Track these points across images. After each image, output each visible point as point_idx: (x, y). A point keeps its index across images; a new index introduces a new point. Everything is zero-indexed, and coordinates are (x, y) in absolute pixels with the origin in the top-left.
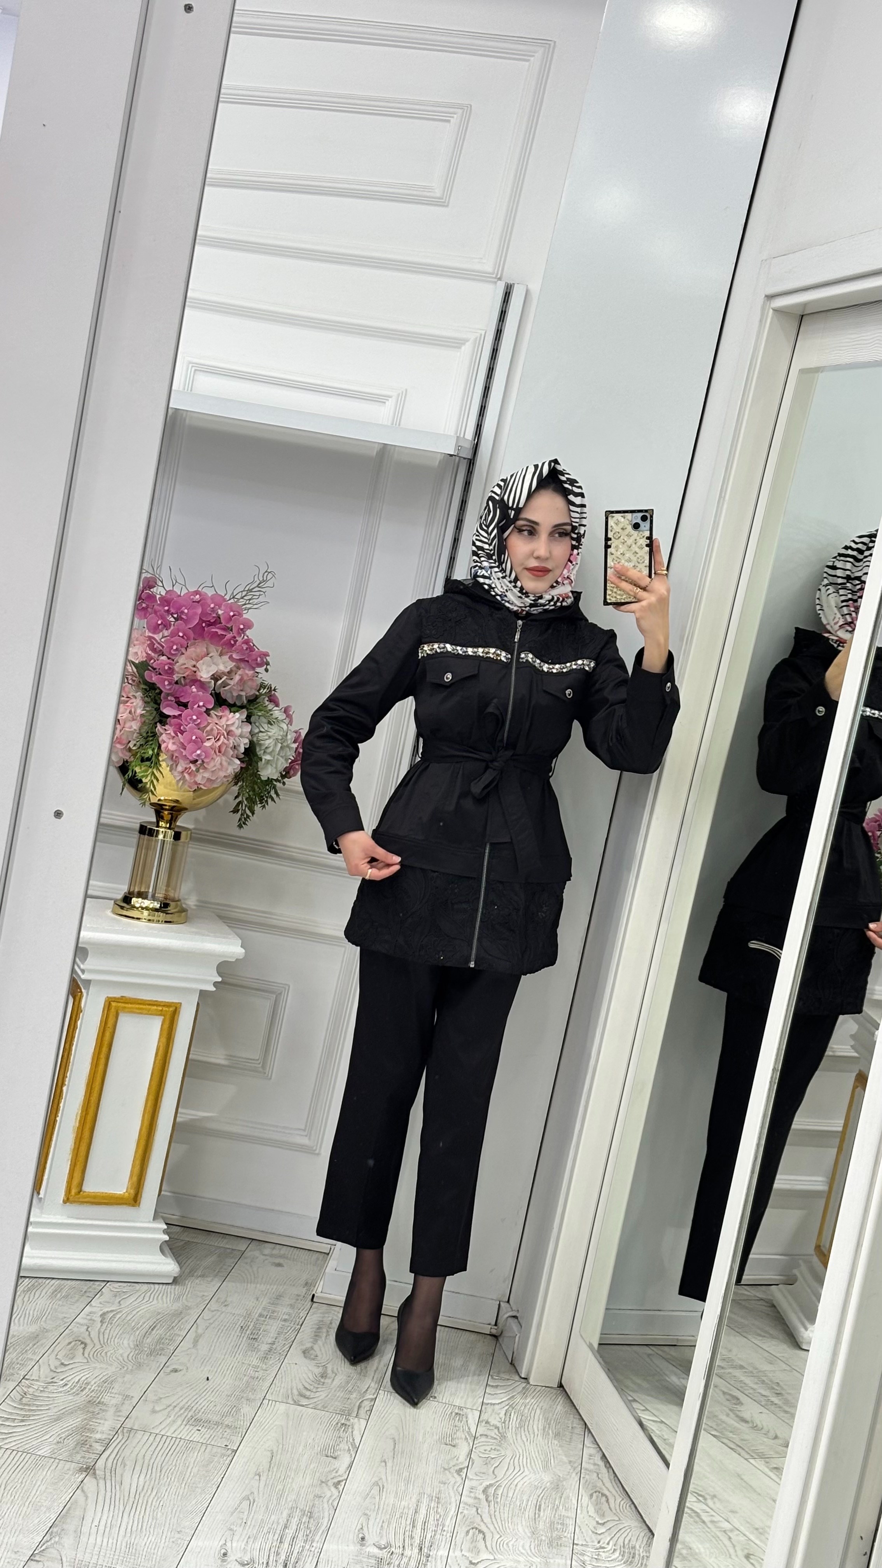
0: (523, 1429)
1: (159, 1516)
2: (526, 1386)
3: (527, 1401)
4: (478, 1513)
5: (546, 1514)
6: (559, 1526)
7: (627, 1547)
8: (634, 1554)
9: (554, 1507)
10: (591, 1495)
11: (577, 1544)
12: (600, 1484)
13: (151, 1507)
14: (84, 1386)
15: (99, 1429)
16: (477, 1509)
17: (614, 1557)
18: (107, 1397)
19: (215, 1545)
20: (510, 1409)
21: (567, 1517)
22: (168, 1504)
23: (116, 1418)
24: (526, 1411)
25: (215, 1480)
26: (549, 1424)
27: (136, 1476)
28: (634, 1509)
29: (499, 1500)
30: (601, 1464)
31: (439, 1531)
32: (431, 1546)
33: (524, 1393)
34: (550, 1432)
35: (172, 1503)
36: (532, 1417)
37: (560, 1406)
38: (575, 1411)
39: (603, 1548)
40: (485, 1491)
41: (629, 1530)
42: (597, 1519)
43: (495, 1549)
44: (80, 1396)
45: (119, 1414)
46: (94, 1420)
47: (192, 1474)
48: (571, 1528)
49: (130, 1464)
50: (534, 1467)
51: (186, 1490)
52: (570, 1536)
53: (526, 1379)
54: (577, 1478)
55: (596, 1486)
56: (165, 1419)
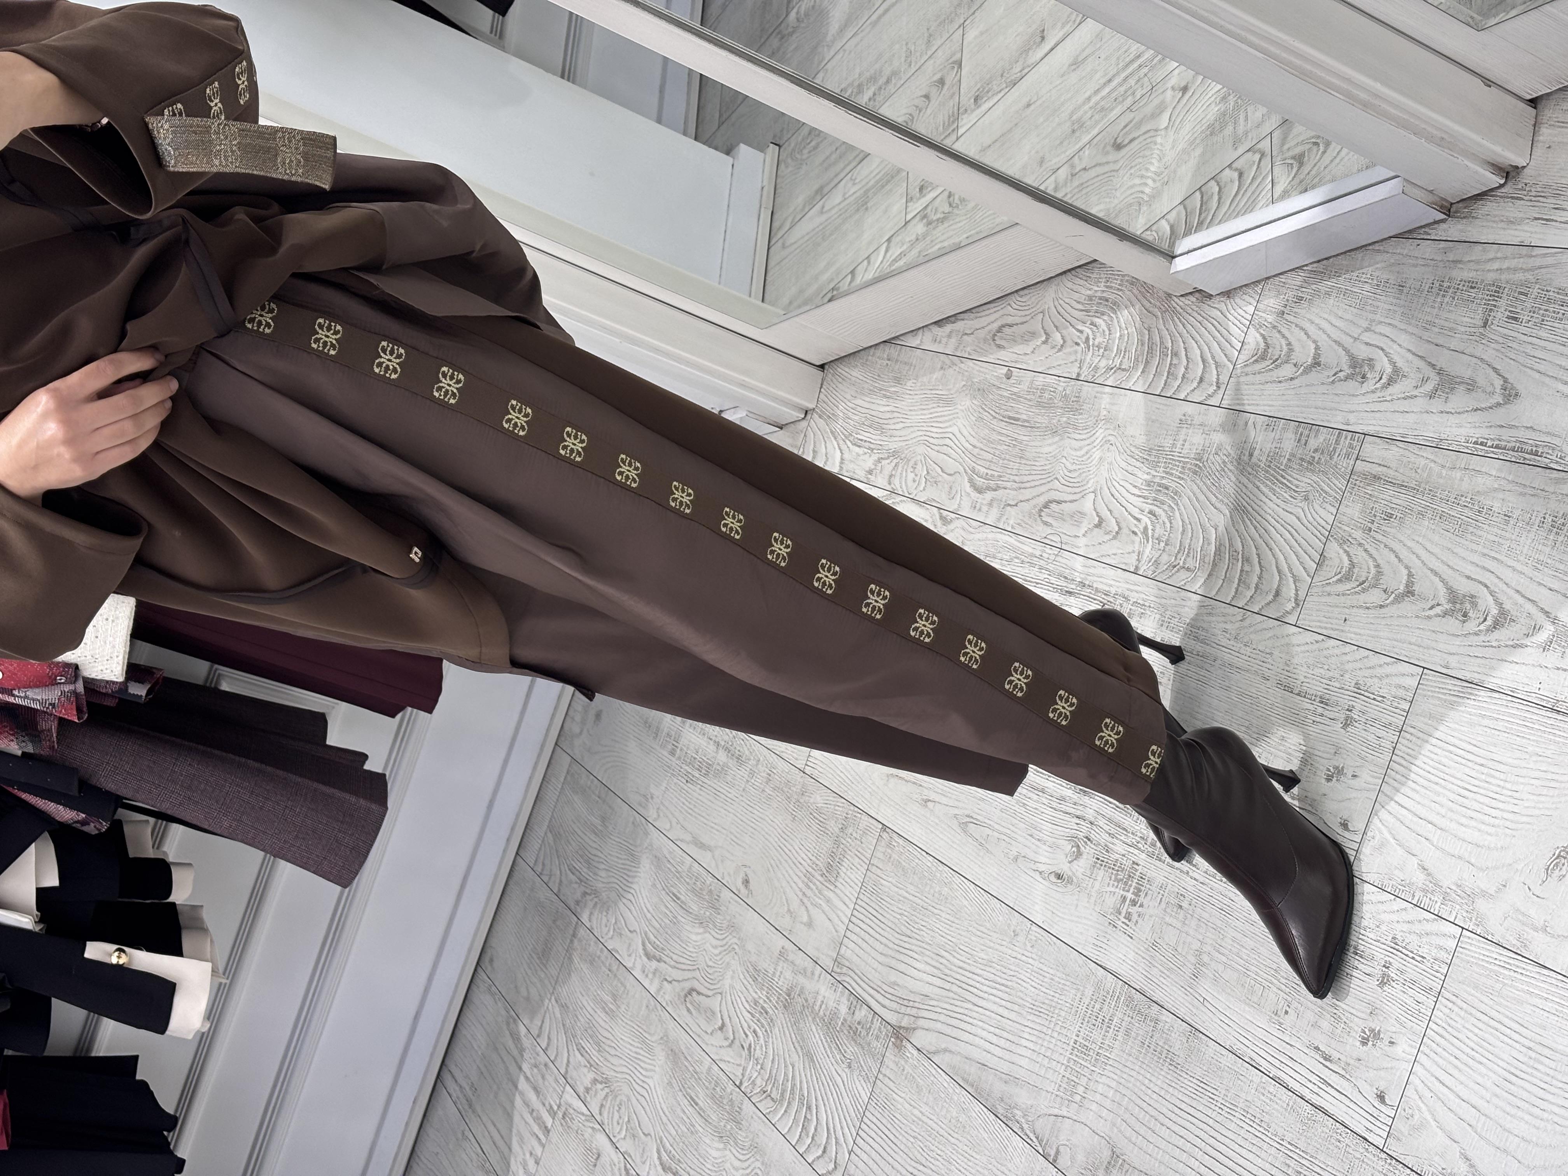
0: (884, 426)
1: (985, 957)
2: (817, 413)
3: (841, 414)
4: (1016, 505)
5: (1024, 411)
6: (1046, 395)
7: (1088, 307)
8: (1100, 298)
9: (1013, 399)
10: (999, 347)
11: (1079, 375)
12: (982, 334)
13: (969, 964)
14: (759, 1009)
15: (832, 1004)
16: (1009, 505)
17: (1103, 326)
18: (780, 983)
19: (1041, 887)
20: (851, 438)
21: (1032, 382)
22: (967, 940)
23: (816, 977)
24: (856, 418)
25: (929, 864)
26: (881, 389)
27: (915, 973)
28: (1026, 291)
29: (996, 474)
30: (948, 328)
31: (1042, 563)
32: (1066, 578)
33: (829, 418)
34: (893, 389)
35: (963, 933)
36: (867, 411)
37: (854, 372)
38: (862, 352)
39: (1087, 338)
40: (979, 491)
41: (1061, 302)
42: (1039, 343)
43: (1077, 490)
44: (774, 1018)
45: (809, 974)
46: (817, 1008)
47: (917, 895)
48: (1050, 379)
49: (893, 977)
50: (946, 418)
51: (942, 908)
52: (1063, 383)
53: (807, 412)
54: (970, 363)
55: (985, 340)
56: (823, 912)
